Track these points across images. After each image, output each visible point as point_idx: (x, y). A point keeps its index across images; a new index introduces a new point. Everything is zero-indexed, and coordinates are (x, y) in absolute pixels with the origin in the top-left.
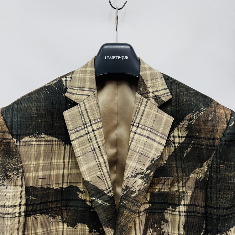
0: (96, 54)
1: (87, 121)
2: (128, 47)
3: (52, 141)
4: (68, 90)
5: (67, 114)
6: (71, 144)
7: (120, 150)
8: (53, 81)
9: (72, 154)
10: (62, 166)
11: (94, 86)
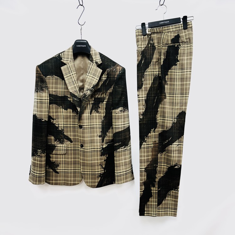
0: (73, 44)
1: (70, 71)
2: (86, 42)
3: (57, 78)
4: (63, 59)
5: (62, 68)
6: (64, 80)
7: (84, 83)
8: (57, 55)
9: (65, 84)
10: (61, 88)
11: (73, 57)
